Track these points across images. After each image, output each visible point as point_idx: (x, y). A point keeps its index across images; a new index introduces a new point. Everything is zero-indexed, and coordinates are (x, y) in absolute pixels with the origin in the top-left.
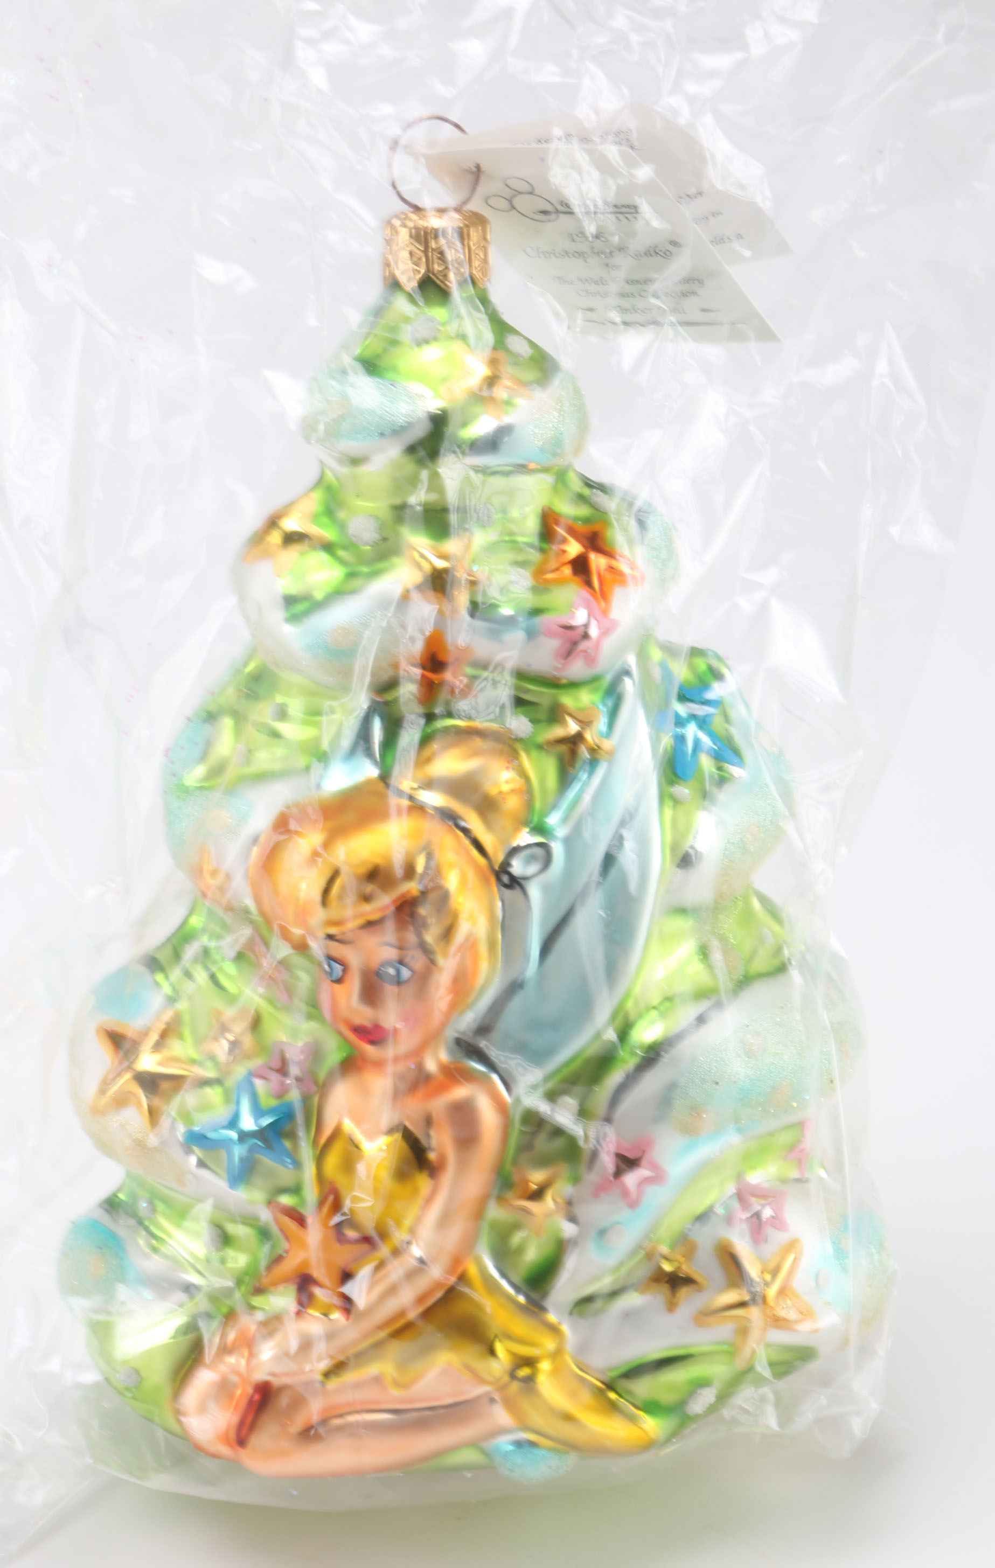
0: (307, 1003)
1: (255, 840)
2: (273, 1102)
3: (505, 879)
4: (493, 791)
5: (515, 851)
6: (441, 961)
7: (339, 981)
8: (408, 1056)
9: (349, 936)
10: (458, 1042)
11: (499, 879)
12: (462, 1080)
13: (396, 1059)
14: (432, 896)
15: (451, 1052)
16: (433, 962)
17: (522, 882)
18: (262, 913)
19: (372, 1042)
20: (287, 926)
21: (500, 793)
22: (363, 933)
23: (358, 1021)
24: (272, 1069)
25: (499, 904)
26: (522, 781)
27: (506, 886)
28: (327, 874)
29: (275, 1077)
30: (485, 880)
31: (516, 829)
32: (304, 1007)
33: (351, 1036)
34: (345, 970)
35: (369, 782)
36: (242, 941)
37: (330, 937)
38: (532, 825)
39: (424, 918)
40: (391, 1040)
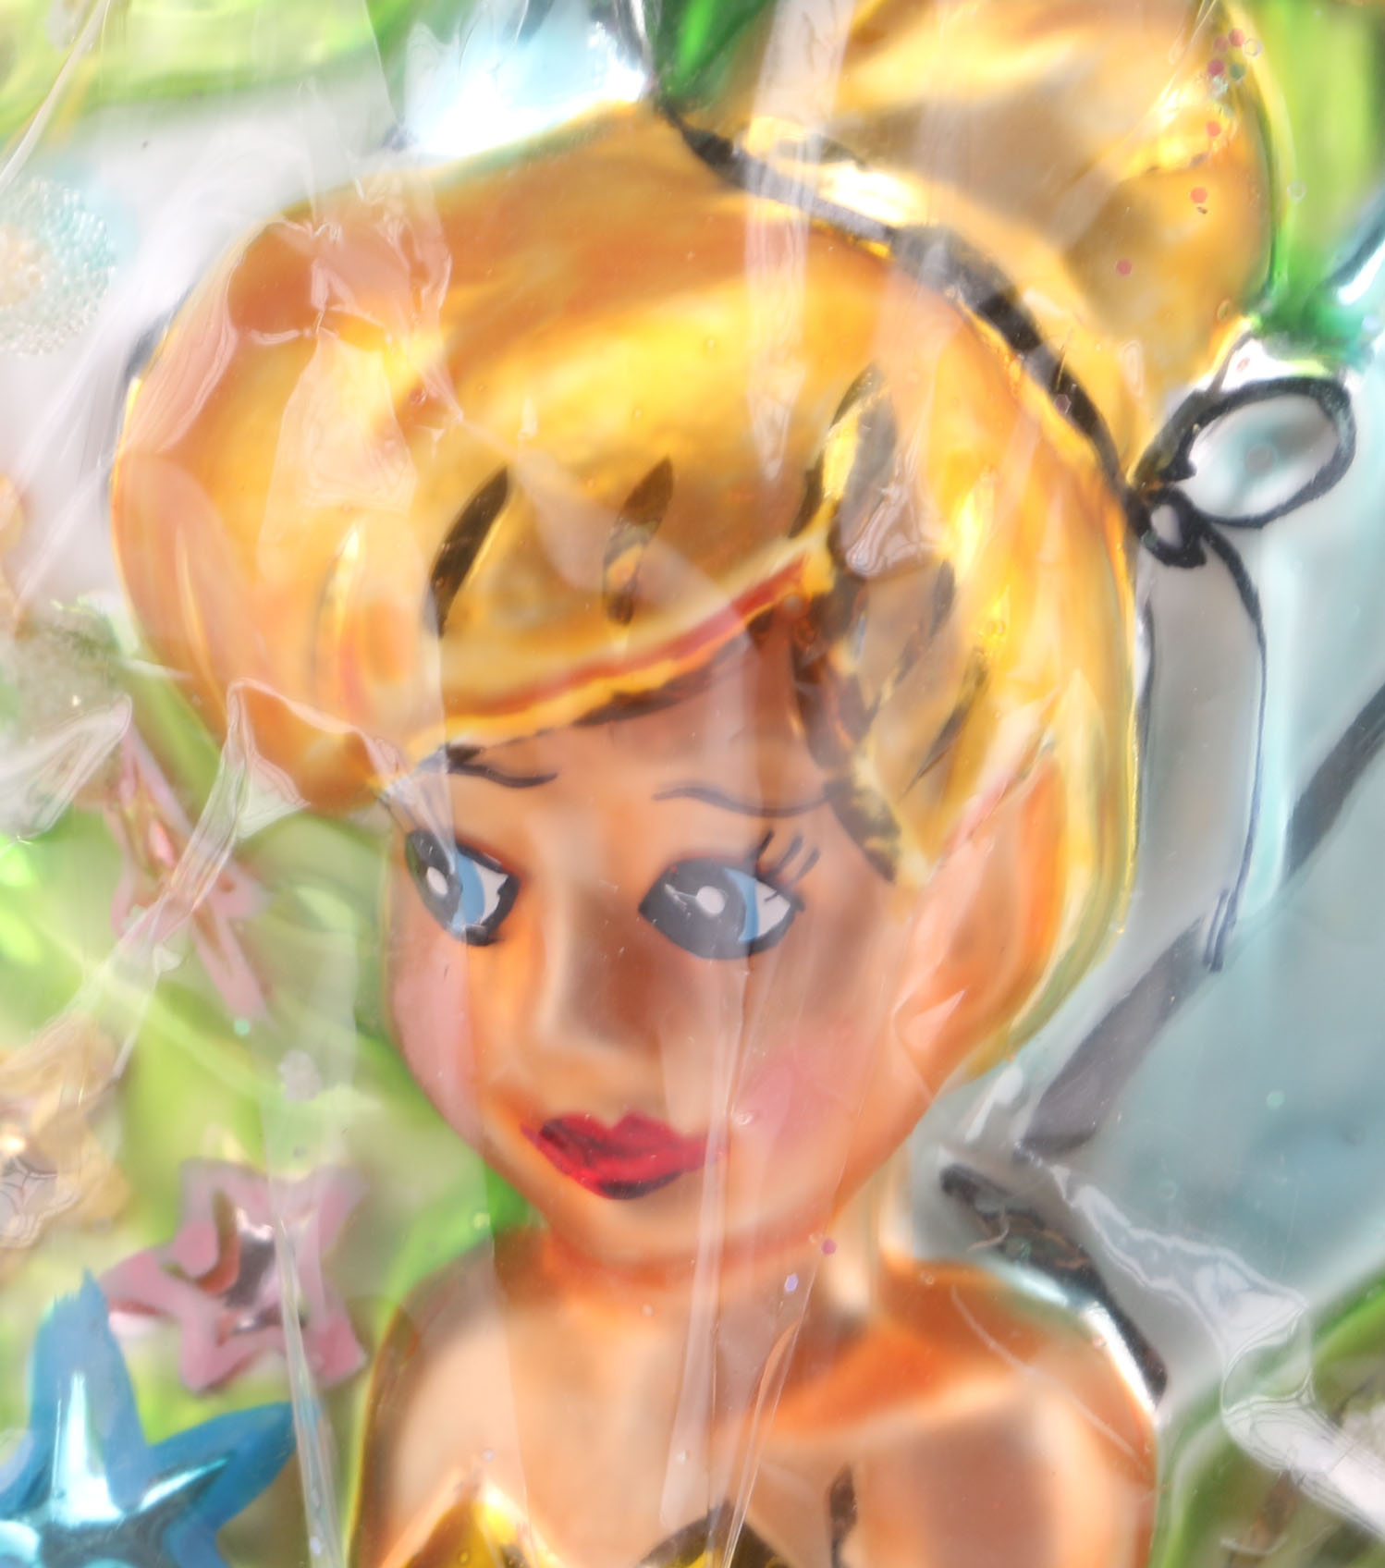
0: (361, 1027)
1: (140, 356)
2: (192, 1415)
3: (1164, 522)
4: (1123, 166)
5: (1207, 409)
6: (914, 864)
7: (487, 936)
8: (770, 1242)
9: (547, 757)
10: (958, 1185)
11: (1139, 524)
12: (992, 1344)
13: (729, 1255)
14: (883, 602)
15: (928, 1225)
16: (885, 868)
17: (1236, 539)
18: (165, 648)
19: (614, 1189)
20: (282, 698)
21: (1153, 171)
22: (596, 741)
23: (561, 1100)
24: (177, 1273)
25: (1135, 628)
26: (1229, 123)
27: (1167, 556)
28: (456, 501)
29: (198, 1311)
30: (1087, 525)
31: (1211, 326)
32: (345, 1042)
33: (532, 1162)
34: (511, 892)
35: (605, 126)
36: (89, 762)
37: (462, 759)
38: (1269, 304)
39: (853, 686)
40: (711, 1173)
